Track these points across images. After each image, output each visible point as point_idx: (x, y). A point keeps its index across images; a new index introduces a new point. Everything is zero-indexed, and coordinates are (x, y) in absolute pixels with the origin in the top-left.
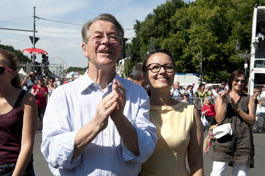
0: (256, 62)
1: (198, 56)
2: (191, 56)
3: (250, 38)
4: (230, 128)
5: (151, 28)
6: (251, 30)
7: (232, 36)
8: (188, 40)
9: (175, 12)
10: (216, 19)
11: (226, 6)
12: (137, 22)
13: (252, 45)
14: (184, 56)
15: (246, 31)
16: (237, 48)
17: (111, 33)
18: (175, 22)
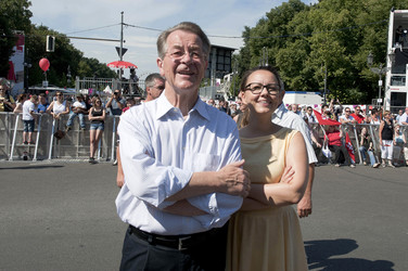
0: (392, 79)
1: (321, 71)
2: (313, 71)
3: (386, 48)
5: (264, 36)
6: (387, 39)
7: (364, 46)
8: (309, 50)
9: (293, 17)
10: (344, 25)
11: (356, 8)
12: (246, 28)
13: (388, 58)
14: (305, 71)
15: (381, 40)
16: (370, 61)
17: (194, 49)
18: (292, 29)
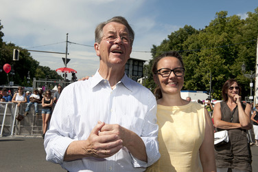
1: (207, 76)
2: (202, 76)
4: (227, 134)
7: (238, 59)
8: (198, 62)
9: (187, 38)
10: (224, 44)
12: (154, 46)
13: (257, 66)
14: (195, 76)
15: (251, 54)
16: (243, 69)
17: (124, 34)
18: (187, 47)
